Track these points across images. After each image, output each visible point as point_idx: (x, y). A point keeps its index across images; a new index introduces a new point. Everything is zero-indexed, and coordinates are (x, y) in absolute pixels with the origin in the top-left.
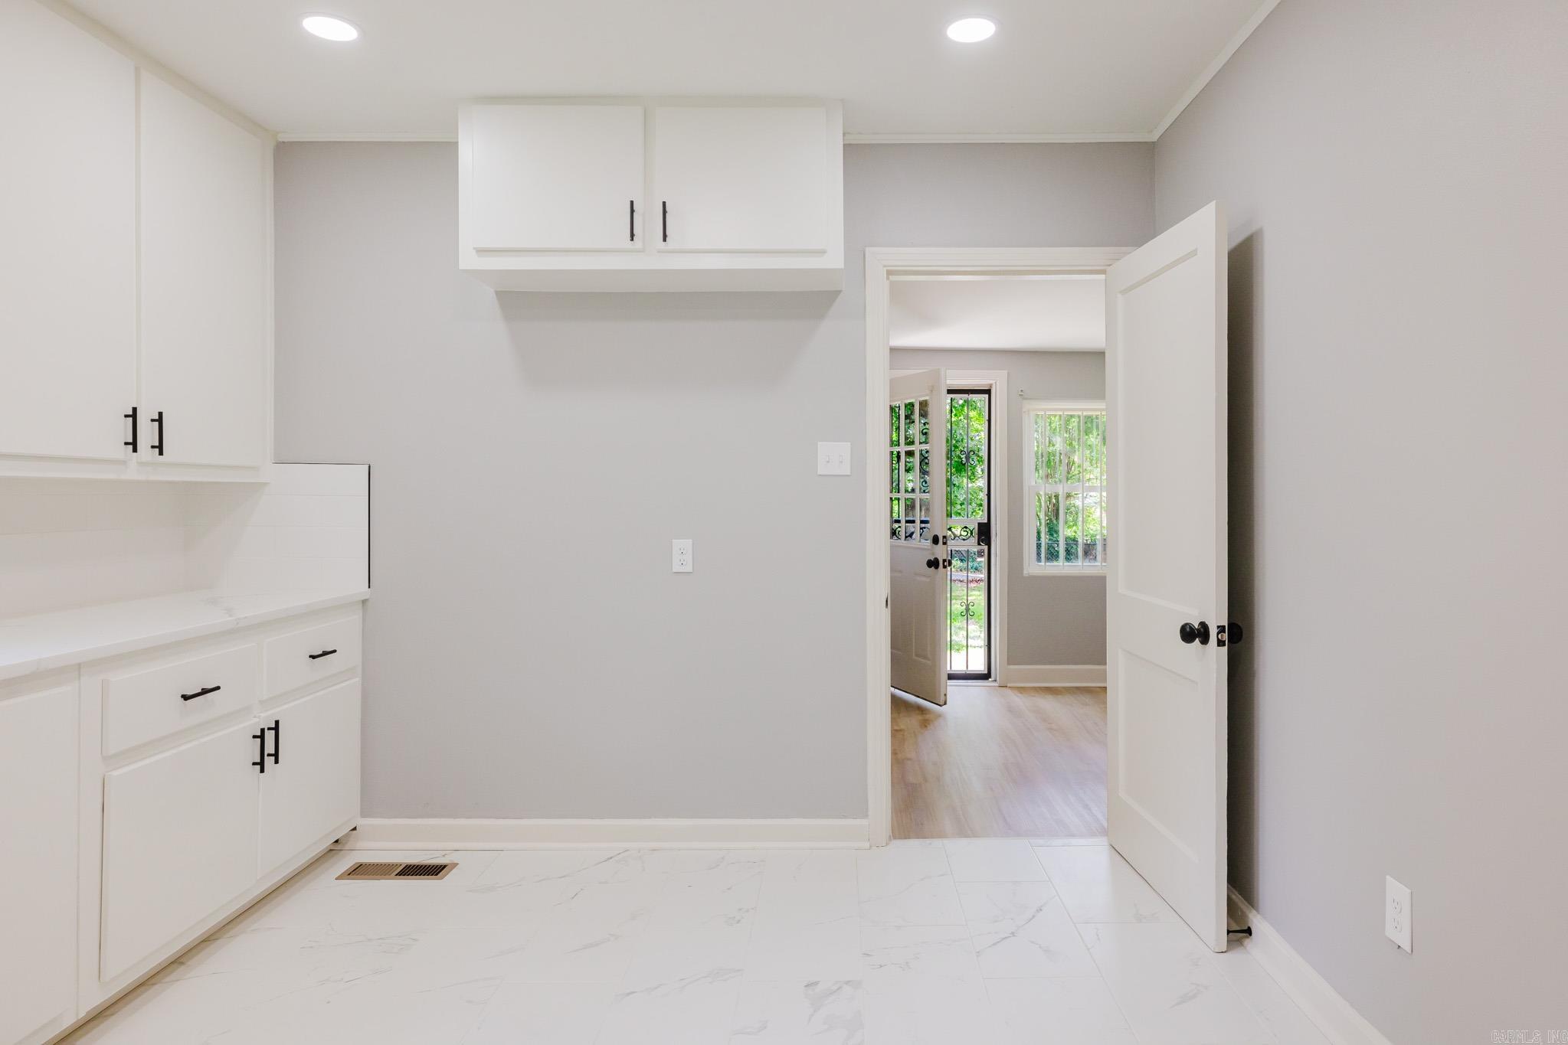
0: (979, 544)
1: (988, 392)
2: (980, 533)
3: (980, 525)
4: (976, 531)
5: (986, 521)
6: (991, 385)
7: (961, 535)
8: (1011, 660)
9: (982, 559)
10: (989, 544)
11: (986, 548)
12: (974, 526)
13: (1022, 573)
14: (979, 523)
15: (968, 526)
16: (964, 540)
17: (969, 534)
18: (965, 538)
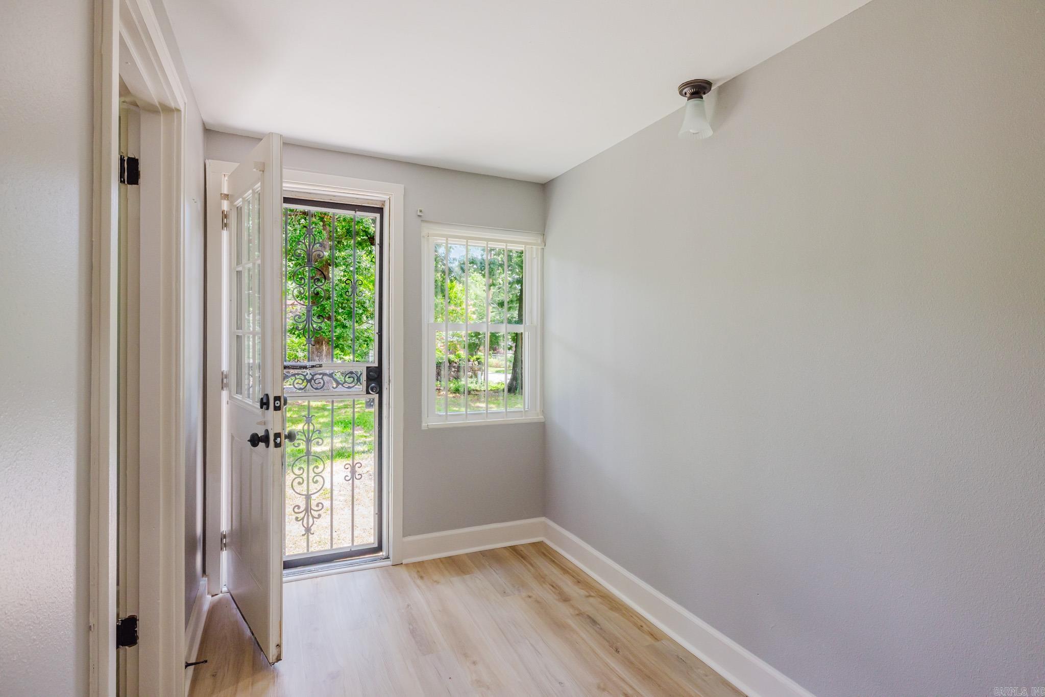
0: (368, 393)
1: (380, 210)
2: (369, 379)
3: (369, 369)
4: (364, 378)
5: (376, 365)
6: (383, 202)
7: (345, 382)
8: (407, 531)
9: (372, 410)
10: (380, 393)
11: (376, 396)
12: (362, 370)
13: (420, 425)
14: (367, 368)
15: (354, 371)
16: (349, 387)
17: (355, 380)
18: (351, 385)
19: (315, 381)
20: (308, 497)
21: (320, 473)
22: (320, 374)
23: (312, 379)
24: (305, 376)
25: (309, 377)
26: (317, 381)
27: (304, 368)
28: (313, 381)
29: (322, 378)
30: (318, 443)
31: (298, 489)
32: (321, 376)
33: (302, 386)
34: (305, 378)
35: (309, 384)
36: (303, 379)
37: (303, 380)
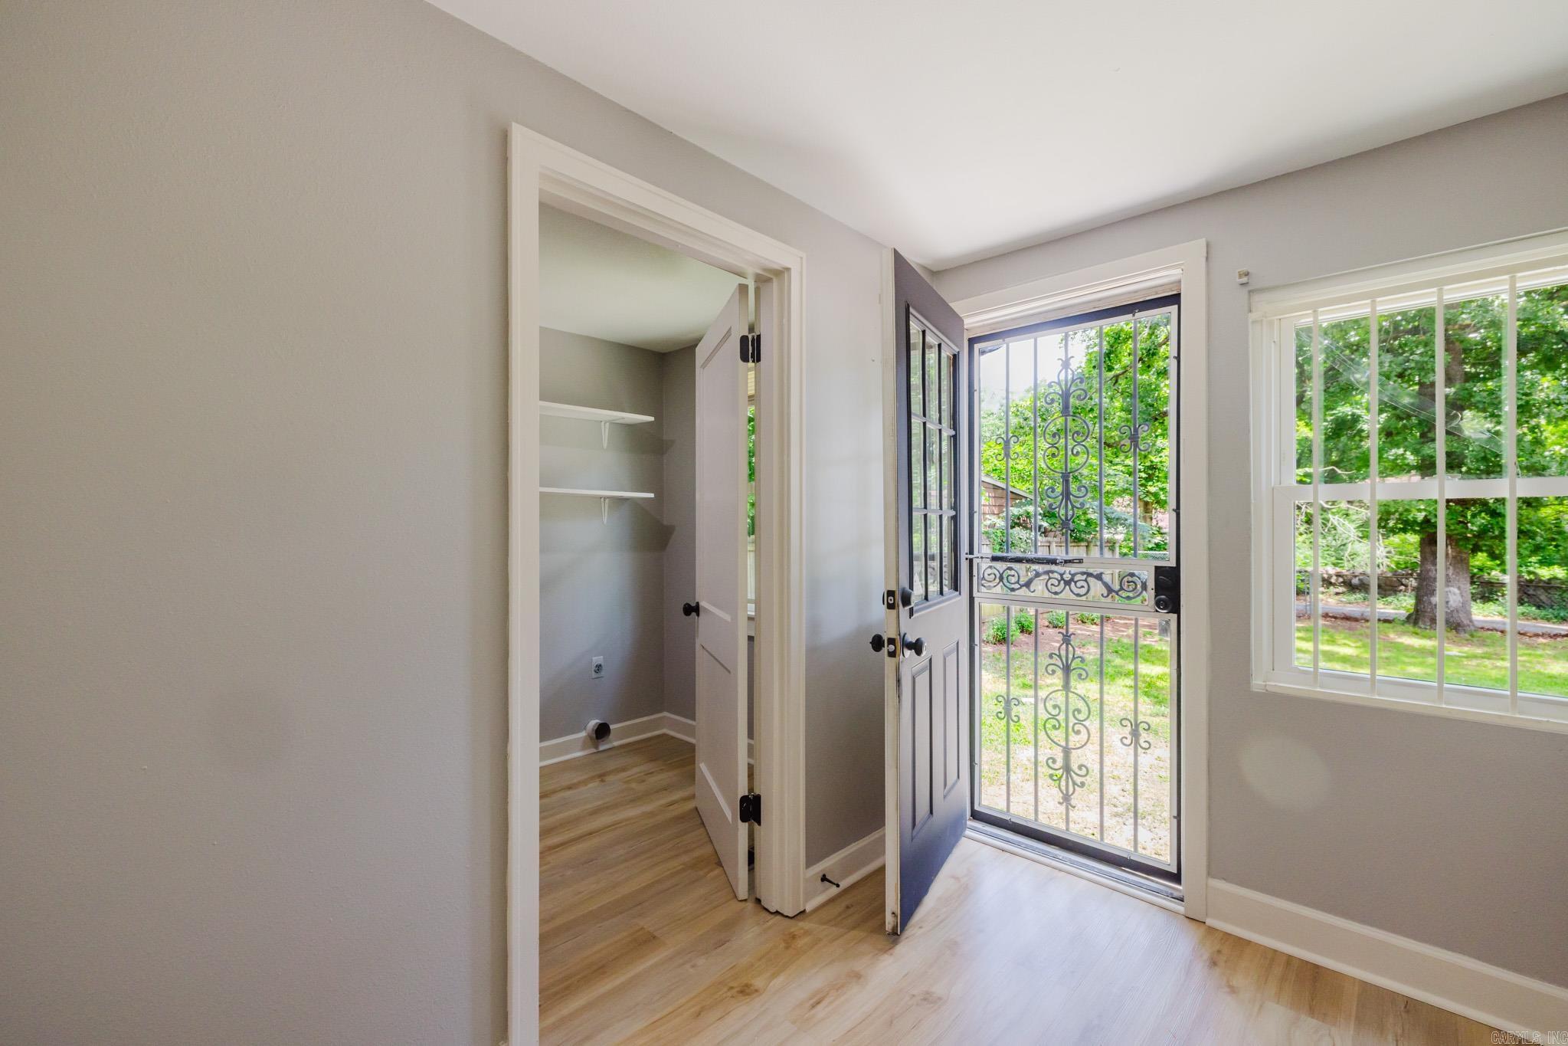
0: (1156, 609)
2: (1159, 588)
3: (1159, 570)
4: (1151, 584)
5: (1172, 564)
6: (1179, 285)
7: (1121, 589)
9: (1168, 639)
10: (1178, 613)
11: (1172, 617)
12: (1148, 571)
13: (1249, 683)
14: (1157, 568)
15: (1136, 572)
16: (1128, 598)
17: (1139, 586)
18: (1131, 595)
19: (1076, 582)
20: (1067, 751)
21: (1082, 721)
22: (1083, 573)
23: (1072, 580)
24: (1061, 575)
25: (1067, 577)
26: (1079, 584)
27: (1052, 564)
28: (1073, 583)
29: (1086, 580)
30: (1080, 675)
31: (1053, 733)
32: (1085, 576)
33: (1057, 589)
34: (1062, 579)
35: (1067, 587)
36: (1059, 579)
37: (1059, 582)
